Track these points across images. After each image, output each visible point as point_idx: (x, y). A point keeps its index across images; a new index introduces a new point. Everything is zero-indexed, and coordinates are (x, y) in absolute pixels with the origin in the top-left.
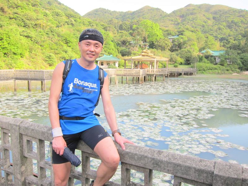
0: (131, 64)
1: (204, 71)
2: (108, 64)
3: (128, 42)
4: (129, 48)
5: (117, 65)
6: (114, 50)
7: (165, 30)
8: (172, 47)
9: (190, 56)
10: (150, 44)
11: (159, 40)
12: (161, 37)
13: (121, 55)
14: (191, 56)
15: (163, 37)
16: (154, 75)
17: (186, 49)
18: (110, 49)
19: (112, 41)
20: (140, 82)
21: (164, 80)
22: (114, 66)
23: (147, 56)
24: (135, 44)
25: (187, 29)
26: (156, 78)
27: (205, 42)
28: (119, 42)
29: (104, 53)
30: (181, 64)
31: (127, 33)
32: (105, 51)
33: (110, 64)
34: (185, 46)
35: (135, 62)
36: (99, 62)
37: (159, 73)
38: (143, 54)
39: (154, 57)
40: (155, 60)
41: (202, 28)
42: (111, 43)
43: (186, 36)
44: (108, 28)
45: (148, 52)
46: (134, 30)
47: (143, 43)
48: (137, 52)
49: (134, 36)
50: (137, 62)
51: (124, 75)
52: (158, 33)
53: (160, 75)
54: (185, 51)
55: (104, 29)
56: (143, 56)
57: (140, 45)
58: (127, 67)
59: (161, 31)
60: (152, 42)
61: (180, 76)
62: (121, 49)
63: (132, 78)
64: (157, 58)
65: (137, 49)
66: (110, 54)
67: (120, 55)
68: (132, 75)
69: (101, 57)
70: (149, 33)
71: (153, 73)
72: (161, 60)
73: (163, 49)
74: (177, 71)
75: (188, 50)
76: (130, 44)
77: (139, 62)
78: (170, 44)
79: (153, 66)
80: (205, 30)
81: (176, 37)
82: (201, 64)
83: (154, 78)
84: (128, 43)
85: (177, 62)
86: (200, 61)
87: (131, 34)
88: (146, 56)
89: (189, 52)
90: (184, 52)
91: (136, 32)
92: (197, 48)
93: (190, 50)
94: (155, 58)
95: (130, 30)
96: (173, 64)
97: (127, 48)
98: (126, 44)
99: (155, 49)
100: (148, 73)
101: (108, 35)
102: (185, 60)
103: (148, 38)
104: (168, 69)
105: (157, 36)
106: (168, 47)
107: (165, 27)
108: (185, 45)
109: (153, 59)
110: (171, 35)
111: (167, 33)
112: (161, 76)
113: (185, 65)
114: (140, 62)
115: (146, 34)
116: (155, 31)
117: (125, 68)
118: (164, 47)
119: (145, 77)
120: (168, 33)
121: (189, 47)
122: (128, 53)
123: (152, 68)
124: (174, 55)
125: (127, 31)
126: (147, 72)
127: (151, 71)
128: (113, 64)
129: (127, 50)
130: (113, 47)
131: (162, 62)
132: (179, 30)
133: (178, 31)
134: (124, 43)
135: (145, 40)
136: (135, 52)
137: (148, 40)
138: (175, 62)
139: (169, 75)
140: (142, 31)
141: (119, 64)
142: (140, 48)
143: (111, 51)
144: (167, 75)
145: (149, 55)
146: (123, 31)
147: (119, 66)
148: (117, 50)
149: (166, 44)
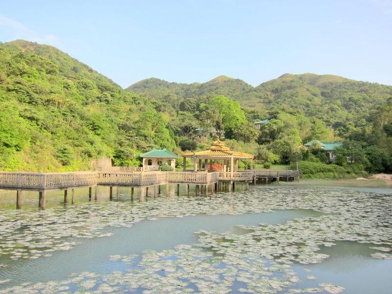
0: (195, 162)
1: (311, 175)
2: (159, 162)
3: (192, 128)
4: (193, 139)
5: (173, 164)
6: (170, 141)
7: (249, 111)
8: (260, 137)
9: (288, 151)
10: (226, 132)
11: (241, 126)
12: (243, 121)
13: (180, 149)
14: (290, 150)
15: (246, 122)
16: (230, 181)
17: (282, 141)
18: (163, 140)
19: (167, 127)
20: (207, 194)
21: (246, 190)
22: (169, 166)
23: (220, 151)
24: (203, 132)
25: (283, 110)
26: (235, 186)
27: (311, 128)
28: (179, 129)
29: (154, 145)
30: (275, 163)
31: (191, 115)
32: (155, 142)
33: (163, 163)
34: (280, 136)
35: (200, 160)
36: (144, 160)
37: (238, 179)
38: (213, 147)
39: (231, 152)
40: (232, 157)
41: (306, 109)
42: (165, 130)
43: (281, 120)
44: (163, 108)
45: (220, 144)
46: (201, 111)
47: (216, 130)
48: (206, 144)
49: (201, 120)
50: (204, 160)
51: (182, 182)
52: (238, 116)
53: (240, 181)
54: (280, 143)
55: (156, 108)
56: (213, 150)
57: (211, 135)
58: (187, 168)
59: (243, 113)
60: (230, 129)
61: (274, 182)
62: (181, 140)
63: (195, 186)
64: (236, 154)
65: (206, 139)
66: (162, 146)
67: (179, 149)
68: (194, 181)
69: (149, 151)
70: (224, 115)
71: (228, 179)
72: (242, 157)
73: (246, 139)
74: (268, 174)
75: (284, 142)
76: (195, 132)
77: (206, 160)
78: (257, 133)
79: (228, 166)
80: (310, 111)
81: (266, 122)
82: (306, 163)
83: (230, 187)
84: (193, 131)
85: (269, 160)
86: (304, 158)
87: (197, 117)
88: (218, 150)
89: (287, 144)
90: (280, 144)
91: (204, 114)
92: (299, 138)
93: (289, 142)
94: (232, 154)
95: (197, 110)
96: (263, 163)
97: (190, 138)
98: (189, 131)
99: (233, 139)
100: (221, 178)
101: (160, 118)
102: (282, 157)
103: (222, 123)
104: (254, 172)
105: (238, 120)
106: (255, 138)
107: (250, 106)
108: (280, 133)
109: (229, 156)
110: (259, 118)
111: (253, 115)
112: (243, 183)
113: (281, 164)
114: (209, 161)
115: (218, 117)
116: (233, 113)
117: (185, 170)
118: (248, 137)
119: (216, 184)
120: (254, 116)
121: (286, 137)
122: (192, 145)
123: (227, 171)
124: (263, 148)
125: (192, 112)
126: (220, 176)
127: (225, 175)
128: (167, 164)
129: (191, 141)
130: (168, 136)
131: (246, 161)
132: (270, 111)
133: (269, 112)
134: (186, 130)
135: (218, 127)
136: (202, 144)
137: (222, 126)
138: (266, 160)
139: (255, 181)
140: (214, 112)
141: (176, 163)
142: (211, 138)
143: (164, 143)
144: (251, 182)
145: (222, 149)
146: (185, 112)
147: (176, 167)
148: (174, 141)
149: (251, 132)
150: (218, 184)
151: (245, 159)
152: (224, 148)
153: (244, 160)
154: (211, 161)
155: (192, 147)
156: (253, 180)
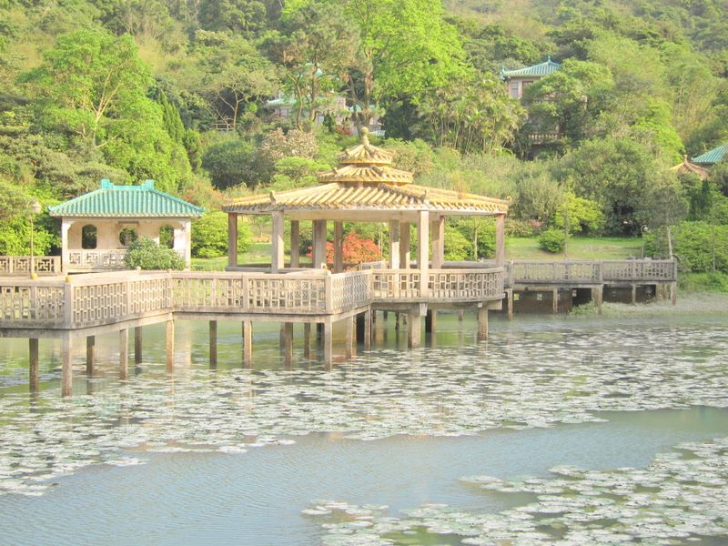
0: (274, 232)
1: (719, 275)
2: (127, 236)
3: (253, 99)
4: (259, 139)
5: (183, 243)
6: (167, 148)
7: (479, 28)
8: (525, 130)
9: (634, 183)
10: (389, 110)
11: (446, 88)
12: (454, 68)
13: (209, 181)
14: (642, 181)
15: (465, 71)
16: (417, 304)
17: (609, 144)
18: (138, 146)
19: (154, 95)
20: (331, 355)
21: (480, 337)
22: (166, 251)
23: (374, 184)
24: (296, 109)
25: (610, 24)
26: (435, 323)
27: (714, 97)
28: (200, 103)
29: (103, 167)
30: (584, 231)
31: (246, 45)
32: (106, 154)
33: (141, 239)
34: (600, 125)
35: (295, 224)
36: (66, 227)
37: (447, 295)
38: (347, 172)
39: (418, 190)
40: (425, 211)
41: (693, 21)
42: (146, 103)
43: (606, 63)
44: (132, 18)
45: (375, 160)
46: (287, 28)
47: (349, 104)
48: (310, 161)
49: (289, 65)
50: (310, 224)
51: (228, 314)
52: (435, 48)
53: (457, 305)
54: (603, 152)
55: (105, 20)
56: (347, 184)
57: (329, 121)
58: (243, 259)
59: (453, 34)
60: (405, 98)
61: (582, 307)
62: (211, 144)
63: (279, 327)
64: (439, 199)
65: (310, 141)
66: (137, 172)
67: (202, 183)
68: (278, 309)
69: (83, 191)
70: (379, 44)
71: (409, 295)
72: (462, 210)
73: (470, 139)
74: (559, 275)
75: (619, 148)
76: (266, 113)
77: (319, 225)
78: (513, 114)
79: (410, 247)
80: (708, 31)
81: (545, 70)
82: (703, 230)
83: (417, 328)
84: (254, 107)
85: (560, 220)
86: (693, 212)
87: (273, 53)
88: (366, 184)
89: (630, 157)
90: (600, 159)
91: (301, 41)
92: (671, 134)
93: (636, 147)
94: (422, 199)
95: (268, 27)
96: (536, 234)
97: (247, 139)
98: (241, 111)
99: (419, 141)
100: (382, 295)
101: (124, 56)
102: (610, 208)
103: (374, 76)
104: (508, 268)
105: (433, 61)
106: (503, 132)
107: (478, 10)
108: (603, 114)
109: (412, 207)
110: (516, 57)
111: (492, 44)
112: (462, 311)
113: (604, 235)
114: (330, 226)
115: (358, 50)
116: (418, 37)
117: (233, 266)
118: (477, 131)
119: (360, 320)
120: (498, 45)
121: (626, 129)
122: (254, 166)
123: (402, 265)
124: (536, 175)
125: (249, 33)
126: (376, 285)
127: (396, 281)
128: (157, 240)
129: (250, 148)
130: (158, 132)
131: (470, 223)
132: (560, 29)
133: (556, 33)
134: (229, 105)
135: (356, 90)
136: (298, 160)
137: (375, 87)
138: (549, 221)
139: (510, 305)
140: (340, 31)
141: (194, 240)
142: (331, 138)
143: (145, 156)
144: (499, 306)
145: (384, 179)
146: (222, 35)
147: (194, 253)
148: (182, 151)
149: (490, 111)
150: (368, 317)
151: (468, 217)
152: (391, 175)
153: (461, 223)
154: (338, 225)
155: (257, 172)
156: (505, 301)
